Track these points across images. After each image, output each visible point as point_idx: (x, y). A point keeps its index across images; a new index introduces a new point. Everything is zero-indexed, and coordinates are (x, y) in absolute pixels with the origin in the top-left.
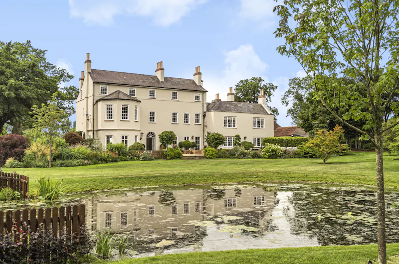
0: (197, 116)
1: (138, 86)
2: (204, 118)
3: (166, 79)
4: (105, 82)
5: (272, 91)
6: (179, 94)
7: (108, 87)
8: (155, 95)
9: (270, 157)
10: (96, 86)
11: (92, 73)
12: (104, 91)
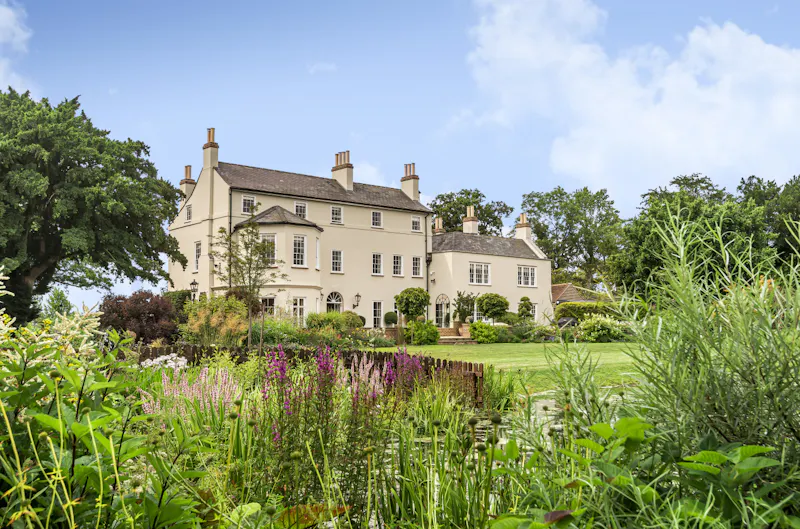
0: (416, 260)
1: (311, 199)
2: (428, 266)
3: (358, 187)
4: (251, 187)
5: (503, 216)
6: (384, 216)
7: (256, 199)
8: (342, 217)
9: (599, 339)
10: (235, 196)
11: (222, 168)
12: (249, 206)
